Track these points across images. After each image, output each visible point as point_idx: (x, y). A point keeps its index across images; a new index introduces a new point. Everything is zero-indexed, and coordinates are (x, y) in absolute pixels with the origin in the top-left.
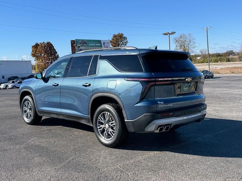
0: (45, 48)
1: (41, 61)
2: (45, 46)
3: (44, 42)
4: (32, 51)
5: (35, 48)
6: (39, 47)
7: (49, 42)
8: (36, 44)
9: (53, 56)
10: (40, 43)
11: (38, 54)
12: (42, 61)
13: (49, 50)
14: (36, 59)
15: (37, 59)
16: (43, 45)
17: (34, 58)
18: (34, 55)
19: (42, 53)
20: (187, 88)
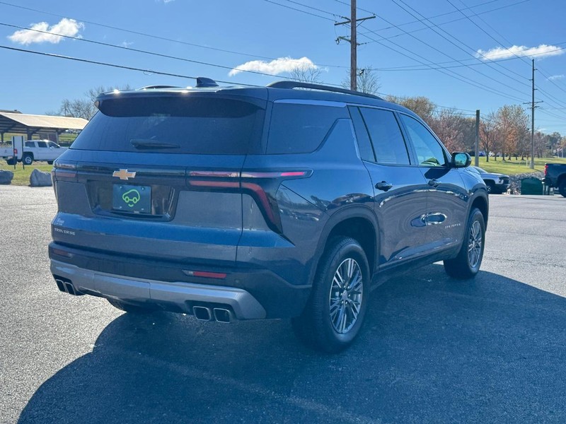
20: (137, 200)
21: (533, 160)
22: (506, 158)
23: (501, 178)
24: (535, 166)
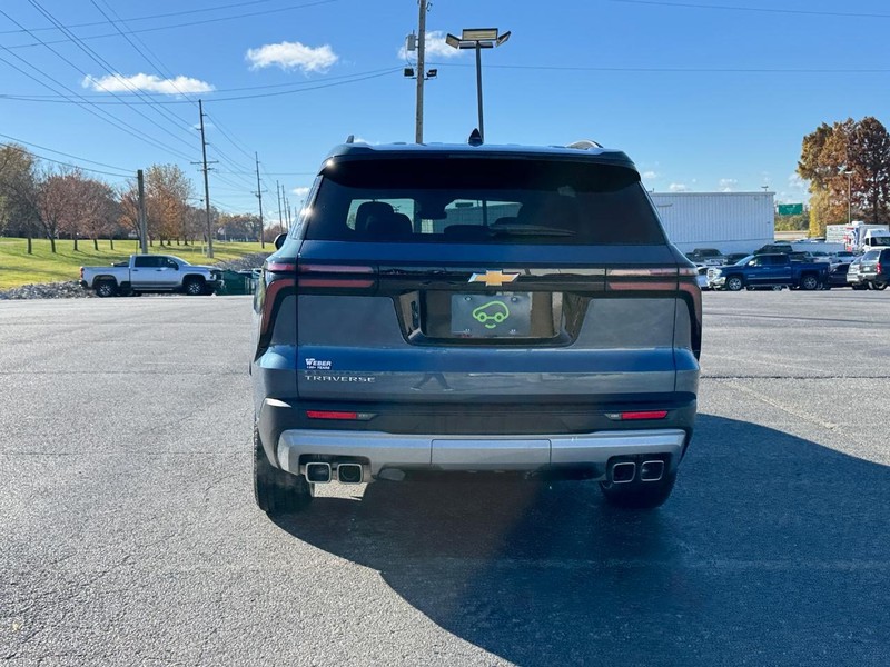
0: (852, 141)
1: (832, 192)
2: (854, 134)
3: (850, 121)
4: (803, 157)
5: (815, 142)
6: (828, 141)
7: (873, 120)
8: (819, 129)
9: (882, 173)
10: (836, 124)
11: (825, 165)
12: (838, 191)
13: (871, 150)
14: (814, 187)
15: (820, 185)
16: (847, 132)
17: (809, 181)
18: (806, 172)
19: (840, 161)
20: (503, 318)
21: (210, 245)
22: (165, 243)
23: (213, 272)
24: (215, 254)
